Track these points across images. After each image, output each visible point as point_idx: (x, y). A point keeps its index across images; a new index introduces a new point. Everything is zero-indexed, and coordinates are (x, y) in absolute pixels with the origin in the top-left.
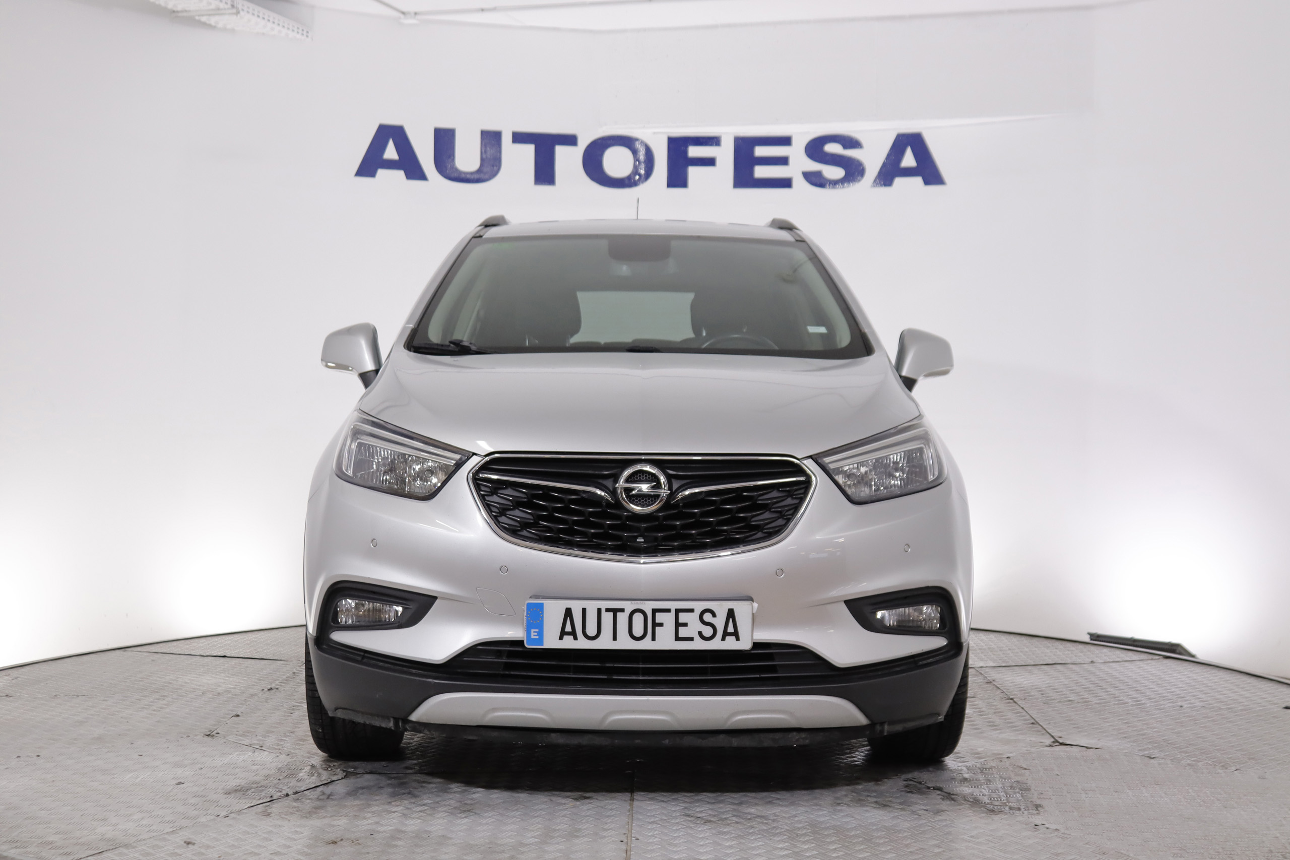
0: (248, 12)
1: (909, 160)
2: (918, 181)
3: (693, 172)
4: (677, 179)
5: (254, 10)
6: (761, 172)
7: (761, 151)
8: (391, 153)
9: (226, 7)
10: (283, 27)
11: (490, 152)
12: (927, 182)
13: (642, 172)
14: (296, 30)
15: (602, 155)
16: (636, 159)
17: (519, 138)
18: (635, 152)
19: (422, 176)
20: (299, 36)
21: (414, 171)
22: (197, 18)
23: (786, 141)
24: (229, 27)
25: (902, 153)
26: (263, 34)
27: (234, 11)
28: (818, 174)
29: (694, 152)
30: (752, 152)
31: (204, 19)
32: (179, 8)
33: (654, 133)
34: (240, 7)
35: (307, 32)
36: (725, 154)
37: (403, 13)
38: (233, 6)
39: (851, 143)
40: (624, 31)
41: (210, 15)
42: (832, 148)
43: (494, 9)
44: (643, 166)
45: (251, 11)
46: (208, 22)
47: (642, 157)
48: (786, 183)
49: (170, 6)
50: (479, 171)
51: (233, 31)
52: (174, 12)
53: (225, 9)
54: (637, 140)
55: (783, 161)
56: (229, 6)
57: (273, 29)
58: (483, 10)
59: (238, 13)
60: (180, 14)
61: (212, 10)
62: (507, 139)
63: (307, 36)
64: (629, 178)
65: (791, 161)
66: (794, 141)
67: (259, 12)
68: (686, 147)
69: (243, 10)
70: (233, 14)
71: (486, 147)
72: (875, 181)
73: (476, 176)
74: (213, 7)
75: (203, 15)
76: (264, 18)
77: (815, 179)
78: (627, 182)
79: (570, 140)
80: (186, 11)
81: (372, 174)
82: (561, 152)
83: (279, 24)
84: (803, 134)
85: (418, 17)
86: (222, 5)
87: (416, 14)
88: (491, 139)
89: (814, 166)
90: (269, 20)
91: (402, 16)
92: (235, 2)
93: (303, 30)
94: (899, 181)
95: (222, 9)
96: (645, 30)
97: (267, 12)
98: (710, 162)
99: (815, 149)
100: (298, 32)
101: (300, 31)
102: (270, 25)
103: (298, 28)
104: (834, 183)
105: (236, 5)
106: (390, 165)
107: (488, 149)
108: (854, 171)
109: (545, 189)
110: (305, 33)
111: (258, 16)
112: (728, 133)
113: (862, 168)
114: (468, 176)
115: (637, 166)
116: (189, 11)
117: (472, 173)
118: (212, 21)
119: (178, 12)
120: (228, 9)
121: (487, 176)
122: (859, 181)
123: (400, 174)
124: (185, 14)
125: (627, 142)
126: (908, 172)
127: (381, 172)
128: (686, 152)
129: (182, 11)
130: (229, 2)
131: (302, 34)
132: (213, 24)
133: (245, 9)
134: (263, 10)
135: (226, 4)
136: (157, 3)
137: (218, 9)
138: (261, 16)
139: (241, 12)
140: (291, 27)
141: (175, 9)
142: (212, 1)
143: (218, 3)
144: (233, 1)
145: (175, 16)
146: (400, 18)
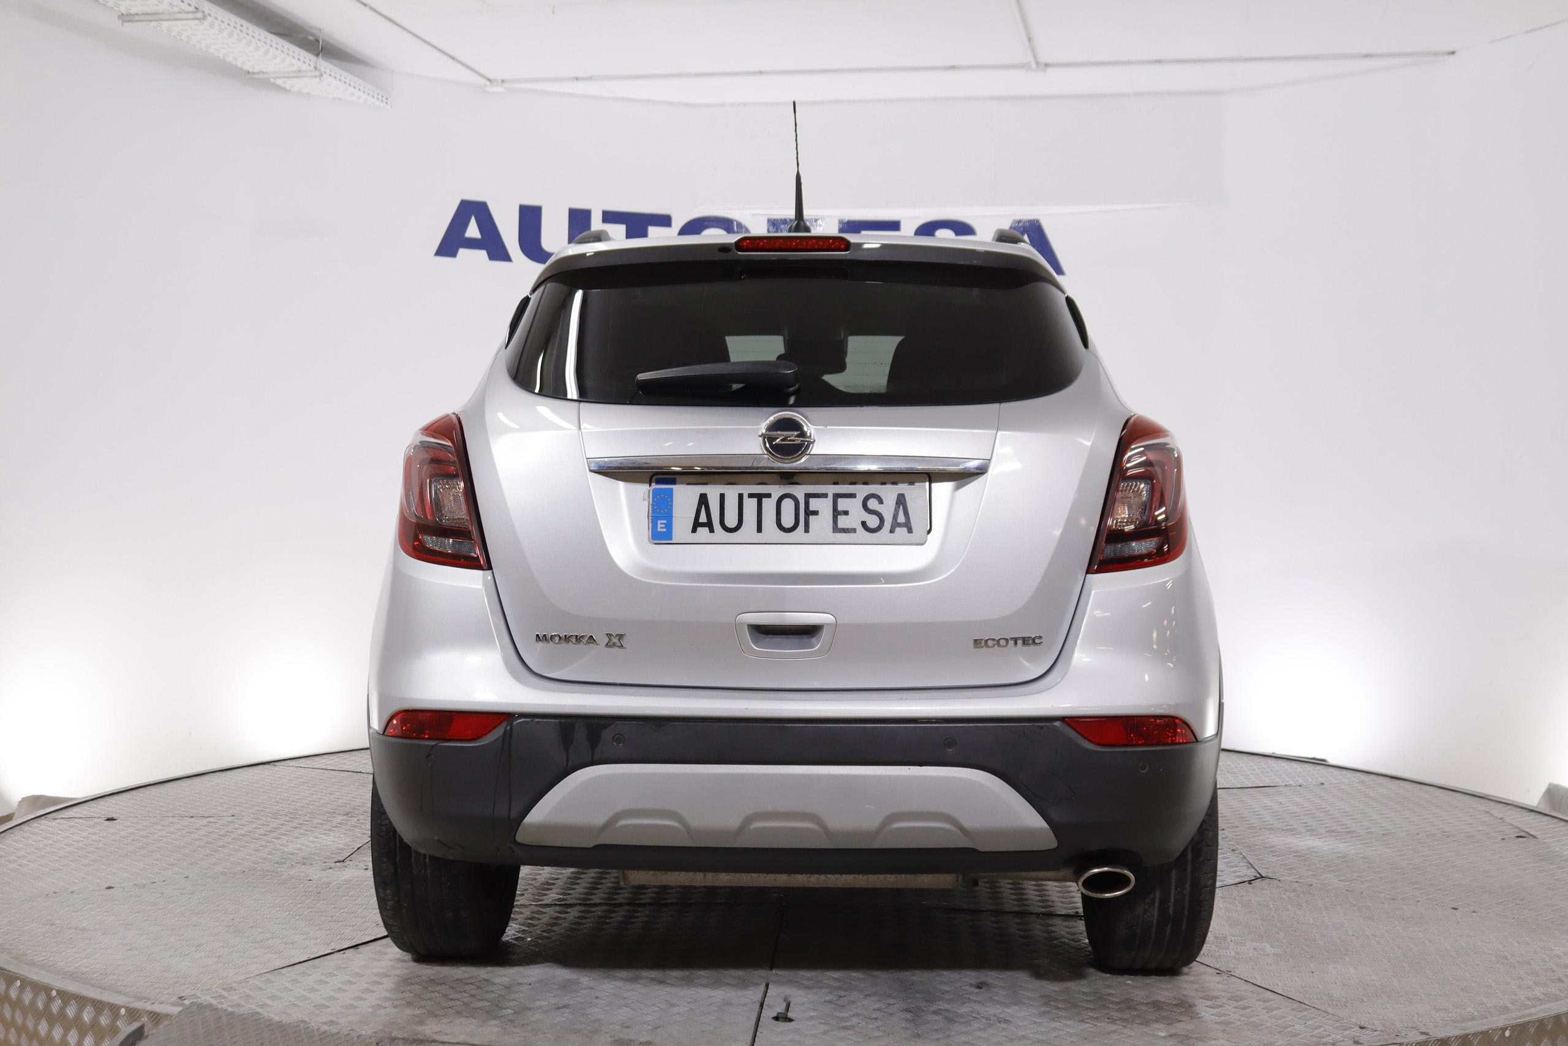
0: (330, 75)
5: (336, 73)
8: (473, 231)
9: (309, 68)
10: (364, 92)
14: (376, 96)
17: (610, 217)
19: (507, 258)
20: (378, 103)
21: (498, 252)
22: (272, 80)
23: (894, 226)
24: (304, 91)
26: (340, 99)
27: (317, 73)
31: (279, 82)
32: (256, 70)
33: (754, 215)
34: (323, 69)
35: (387, 99)
37: (490, 80)
38: (316, 68)
39: (963, 228)
41: (289, 77)
42: (944, 234)
43: (590, 78)
45: (333, 73)
46: (283, 85)
49: (246, 68)
51: (308, 95)
52: (249, 72)
53: (307, 71)
54: (737, 222)
56: (312, 68)
57: (352, 94)
58: (577, 79)
59: (321, 75)
60: (256, 76)
61: (292, 72)
62: (596, 218)
63: (387, 103)
66: (902, 226)
67: (341, 75)
69: (325, 72)
70: (316, 77)
71: (574, 225)
74: (295, 68)
75: (279, 78)
76: (345, 82)
79: (664, 220)
80: (263, 72)
81: (453, 254)
82: (655, 233)
83: (359, 90)
84: (912, 219)
85: (505, 85)
86: (304, 67)
87: (503, 81)
88: (580, 219)
90: (350, 85)
91: (488, 83)
92: (318, 64)
93: (382, 96)
95: (303, 71)
97: (349, 76)
100: (378, 99)
101: (380, 97)
102: (351, 89)
103: (378, 94)
105: (318, 68)
106: (472, 244)
107: (576, 226)
110: (384, 100)
111: (340, 80)
116: (267, 73)
118: (288, 84)
119: (253, 73)
120: (311, 71)
123: (483, 254)
124: (261, 76)
125: (726, 224)
127: (462, 252)
129: (258, 73)
130: (313, 64)
131: (382, 101)
132: (288, 87)
133: (328, 72)
134: (344, 74)
135: (310, 65)
136: (233, 63)
137: (300, 71)
138: (343, 80)
139: (324, 75)
140: (371, 93)
141: (251, 71)
142: (295, 61)
143: (301, 64)
144: (316, 63)
145: (249, 78)
146: (485, 85)
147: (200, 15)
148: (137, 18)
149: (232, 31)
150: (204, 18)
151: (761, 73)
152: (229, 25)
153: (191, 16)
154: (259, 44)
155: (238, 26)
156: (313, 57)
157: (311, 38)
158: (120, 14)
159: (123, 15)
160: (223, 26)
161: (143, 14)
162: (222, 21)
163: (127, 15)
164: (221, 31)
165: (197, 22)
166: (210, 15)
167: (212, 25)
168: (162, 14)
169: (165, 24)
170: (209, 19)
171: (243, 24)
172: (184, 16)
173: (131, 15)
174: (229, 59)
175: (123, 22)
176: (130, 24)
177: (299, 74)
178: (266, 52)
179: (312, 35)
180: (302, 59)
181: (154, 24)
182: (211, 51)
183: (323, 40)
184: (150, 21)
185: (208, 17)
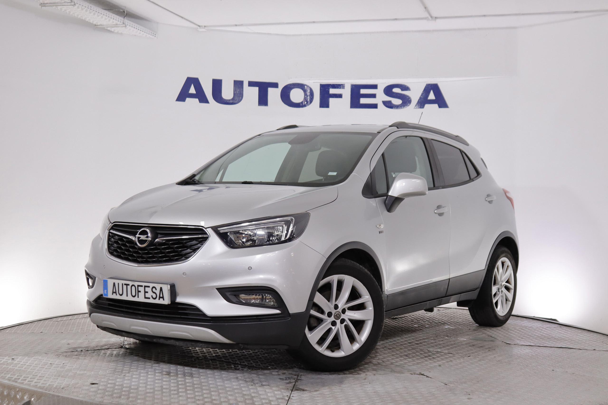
0: (130, 26)
1: (432, 96)
2: (436, 106)
3: (332, 100)
4: (324, 104)
6: (363, 101)
7: (363, 91)
8: (192, 90)
9: (121, 23)
10: (145, 32)
11: (238, 90)
12: (440, 107)
13: (309, 100)
14: (150, 33)
15: (289, 92)
16: (306, 94)
17: (251, 84)
18: (305, 91)
19: (207, 102)
20: (151, 36)
21: (203, 99)
22: (106, 28)
23: (375, 87)
24: (120, 32)
25: (429, 93)
26: (135, 35)
27: (124, 25)
28: (390, 102)
29: (332, 91)
30: (359, 91)
31: (109, 29)
32: (99, 24)
33: (314, 82)
34: (126, 24)
35: (155, 35)
36: (347, 93)
37: (199, 26)
38: (123, 23)
39: (405, 88)
40: (301, 35)
41: (112, 27)
42: (396, 90)
43: (242, 25)
44: (309, 97)
45: (131, 25)
46: (110, 30)
47: (308, 94)
48: (375, 106)
49: (95, 23)
50: (233, 99)
51: (121, 34)
52: (96, 25)
53: (120, 24)
54: (306, 85)
55: (373, 96)
56: (122, 23)
57: (140, 33)
58: (236, 25)
59: (126, 26)
60: (99, 27)
61: (114, 25)
62: (246, 84)
64: (302, 102)
65: (377, 96)
66: (378, 87)
67: (134, 26)
68: (329, 89)
69: (128, 25)
70: (124, 27)
71: (236, 88)
72: (416, 106)
73: (231, 102)
74: (114, 23)
75: (109, 27)
76: (136, 29)
77: (389, 105)
78: (301, 105)
79: (275, 85)
80: (101, 25)
81: (184, 100)
82: (271, 90)
83: (143, 31)
84: (383, 84)
85: (206, 28)
86: (118, 23)
87: (205, 26)
88: (238, 85)
89: (388, 99)
90: (139, 29)
91: (198, 27)
92: (124, 21)
93: (153, 34)
94: (427, 106)
95: (118, 24)
96: (310, 35)
97: (138, 26)
98: (340, 96)
99: (388, 91)
100: (151, 35)
101: (152, 34)
102: (139, 31)
103: (151, 33)
104: (397, 107)
105: (125, 23)
106: (192, 96)
107: (237, 89)
108: (406, 101)
109: (263, 108)
110: (154, 35)
111: (134, 28)
112: (348, 83)
113: (410, 99)
114: (228, 101)
115: (305, 97)
116: (103, 25)
117: (229, 100)
118: (113, 29)
119: (98, 25)
120: (121, 24)
121: (236, 102)
122: (409, 105)
124: (101, 26)
125: (301, 86)
126: (432, 102)
127: (188, 99)
128: (329, 91)
129: (100, 25)
130: (122, 21)
131: (153, 36)
132: (113, 31)
133: (129, 24)
134: (136, 25)
135: (121, 22)
136: (89, 21)
137: (117, 24)
138: (135, 27)
139: (127, 26)
140: (148, 33)
141: (96, 24)
142: (114, 21)
143: (117, 22)
144: (123, 21)
145: (95, 27)
146: (197, 28)
147: (73, 4)
148: (47, 5)
149: (87, 9)
150: (75, 5)
151: (314, 22)
152: (85, 7)
153: (69, 4)
154: (99, 14)
155: (89, 7)
156: (122, 19)
157: (122, 10)
158: (40, 3)
159: (42, 4)
160: (83, 7)
161: (50, 3)
162: (83, 6)
163: (43, 4)
164: (82, 9)
165: (72, 6)
166: (77, 3)
167: (78, 7)
168: (58, 3)
169: (59, 7)
170: (77, 5)
171: (91, 6)
172: (67, 4)
173: (45, 3)
174: (87, 20)
175: (42, 6)
176: (44, 7)
177: (116, 26)
178: (102, 17)
179: (122, 9)
180: (117, 20)
181: (55, 7)
182: (79, 17)
183: (127, 11)
184: (53, 6)
185: (76, 4)
